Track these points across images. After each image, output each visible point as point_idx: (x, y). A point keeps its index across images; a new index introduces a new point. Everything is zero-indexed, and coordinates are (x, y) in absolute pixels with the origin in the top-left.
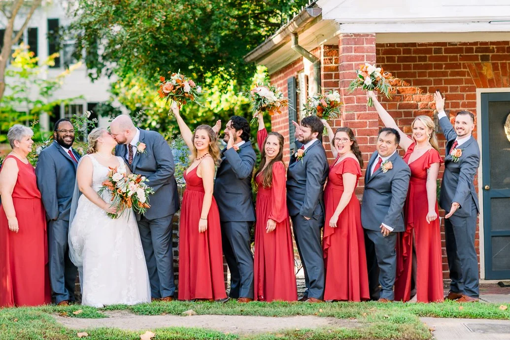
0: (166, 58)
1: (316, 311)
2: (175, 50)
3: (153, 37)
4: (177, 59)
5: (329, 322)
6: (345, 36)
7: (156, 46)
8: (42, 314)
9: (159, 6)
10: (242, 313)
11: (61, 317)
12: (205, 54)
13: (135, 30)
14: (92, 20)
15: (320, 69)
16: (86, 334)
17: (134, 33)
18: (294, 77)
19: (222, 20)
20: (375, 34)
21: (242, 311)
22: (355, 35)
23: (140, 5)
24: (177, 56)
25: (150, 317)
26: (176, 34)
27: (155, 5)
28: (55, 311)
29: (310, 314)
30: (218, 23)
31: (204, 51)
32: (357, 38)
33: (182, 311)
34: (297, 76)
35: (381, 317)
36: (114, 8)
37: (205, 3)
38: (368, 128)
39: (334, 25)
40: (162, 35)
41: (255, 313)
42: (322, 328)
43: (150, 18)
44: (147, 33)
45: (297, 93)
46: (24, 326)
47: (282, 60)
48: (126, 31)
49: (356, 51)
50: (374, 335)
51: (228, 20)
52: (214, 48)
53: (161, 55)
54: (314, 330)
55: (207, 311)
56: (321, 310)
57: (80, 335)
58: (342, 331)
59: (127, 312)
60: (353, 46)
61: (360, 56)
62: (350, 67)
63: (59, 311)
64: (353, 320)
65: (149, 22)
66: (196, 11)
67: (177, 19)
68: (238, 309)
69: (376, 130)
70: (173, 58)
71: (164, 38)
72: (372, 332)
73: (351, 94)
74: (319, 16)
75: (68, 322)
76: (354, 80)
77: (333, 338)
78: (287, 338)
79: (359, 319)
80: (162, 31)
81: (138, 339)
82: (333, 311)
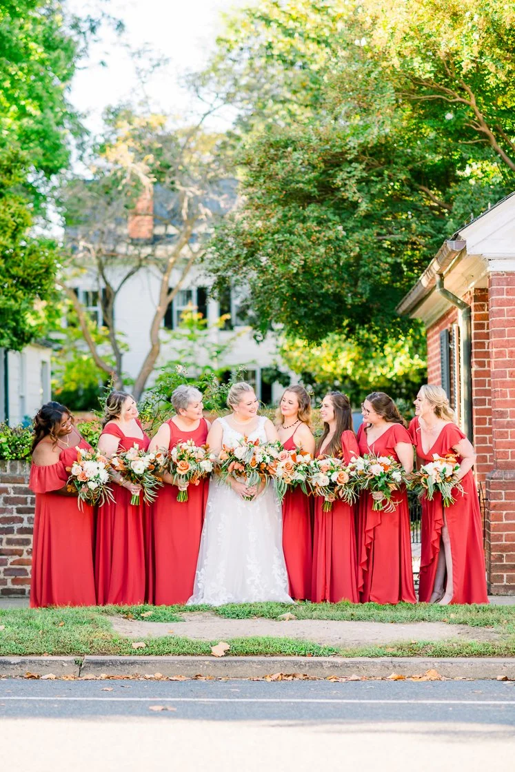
0: (306, 310)
1: (444, 617)
2: (316, 300)
3: (290, 285)
4: (318, 311)
5: (459, 631)
6: (495, 275)
7: (293, 295)
8: (97, 616)
9: (298, 250)
10: (352, 618)
11: (125, 620)
12: (351, 305)
13: (269, 277)
14: (220, 265)
15: (470, 317)
16: (144, 645)
17: (268, 280)
18: (447, 330)
19: (371, 266)
21: (352, 615)
22: (508, 274)
23: (276, 247)
24: (319, 308)
25: (236, 622)
26: (317, 281)
27: (293, 248)
28: (119, 611)
29: (438, 621)
30: (366, 268)
31: (350, 301)
32: (511, 278)
33: (277, 614)
34: (451, 328)
36: (245, 252)
37: (351, 245)
39: (482, 261)
40: (300, 282)
41: (369, 618)
42: (446, 640)
43: (287, 262)
44: (283, 280)
45: (450, 349)
46: (68, 633)
47: (436, 311)
48: (259, 278)
49: (508, 293)
50: (512, 650)
51: (378, 265)
52: (362, 298)
53: (299, 305)
54: (435, 643)
55: (309, 615)
56: (452, 616)
57: (135, 646)
58: (471, 645)
59: (210, 615)
60: (505, 287)
61: (513, 300)
62: (500, 313)
63: (124, 613)
64: (490, 630)
65: (285, 267)
66: (341, 254)
67: (318, 264)
68: (350, 611)
70: (314, 310)
71: (302, 285)
72: (510, 647)
73: (502, 346)
74: (464, 251)
75: (128, 627)
76: (506, 329)
77: (459, 654)
78: (400, 653)
79: (497, 628)
80: (300, 278)
81: (209, 653)
82: (468, 617)
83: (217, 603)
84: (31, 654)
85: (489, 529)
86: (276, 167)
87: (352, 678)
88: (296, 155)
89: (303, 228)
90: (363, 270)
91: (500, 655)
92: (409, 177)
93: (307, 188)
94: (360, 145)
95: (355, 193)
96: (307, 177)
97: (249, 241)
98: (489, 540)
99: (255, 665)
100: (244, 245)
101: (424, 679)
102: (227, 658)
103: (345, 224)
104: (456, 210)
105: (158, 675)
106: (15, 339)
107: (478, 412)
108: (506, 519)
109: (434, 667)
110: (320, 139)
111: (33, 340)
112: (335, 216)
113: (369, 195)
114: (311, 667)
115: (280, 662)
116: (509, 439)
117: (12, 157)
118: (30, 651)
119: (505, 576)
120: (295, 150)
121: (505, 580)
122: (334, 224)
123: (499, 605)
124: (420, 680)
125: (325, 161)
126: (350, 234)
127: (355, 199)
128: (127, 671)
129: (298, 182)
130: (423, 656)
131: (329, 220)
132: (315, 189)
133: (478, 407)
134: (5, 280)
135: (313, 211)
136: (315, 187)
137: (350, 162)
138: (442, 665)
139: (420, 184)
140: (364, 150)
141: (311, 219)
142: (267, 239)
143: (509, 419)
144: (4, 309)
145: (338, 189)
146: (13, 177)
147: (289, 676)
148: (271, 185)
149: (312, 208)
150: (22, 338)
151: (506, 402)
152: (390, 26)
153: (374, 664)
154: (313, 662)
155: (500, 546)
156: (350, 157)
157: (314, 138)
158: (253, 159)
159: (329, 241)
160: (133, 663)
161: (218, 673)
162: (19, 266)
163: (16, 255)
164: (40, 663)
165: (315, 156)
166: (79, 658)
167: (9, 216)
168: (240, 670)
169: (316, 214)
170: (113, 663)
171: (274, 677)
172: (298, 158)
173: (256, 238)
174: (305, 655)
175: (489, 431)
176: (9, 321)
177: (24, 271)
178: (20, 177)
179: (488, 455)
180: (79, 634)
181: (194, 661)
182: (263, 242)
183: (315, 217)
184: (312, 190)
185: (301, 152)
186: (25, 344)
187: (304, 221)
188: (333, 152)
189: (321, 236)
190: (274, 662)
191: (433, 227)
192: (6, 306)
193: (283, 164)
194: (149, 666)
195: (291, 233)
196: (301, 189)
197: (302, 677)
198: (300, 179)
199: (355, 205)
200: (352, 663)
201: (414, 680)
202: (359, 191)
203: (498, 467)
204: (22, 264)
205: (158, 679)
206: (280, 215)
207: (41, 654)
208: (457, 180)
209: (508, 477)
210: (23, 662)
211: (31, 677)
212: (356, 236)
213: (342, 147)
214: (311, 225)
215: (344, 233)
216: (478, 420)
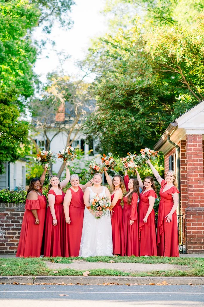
0: (120, 148)
1: (169, 262)
2: (124, 144)
3: (114, 139)
5: (174, 267)
6: (189, 135)
7: (115, 143)
8: (41, 261)
10: (135, 262)
11: (51, 263)
12: (136, 146)
13: (106, 136)
14: (89, 131)
15: (180, 151)
16: (58, 272)
17: (106, 137)
18: (171, 156)
19: (144, 132)
20: (202, 135)
21: (135, 261)
22: (193, 135)
23: (109, 125)
24: (125, 147)
25: (92, 263)
26: (124, 137)
27: (116, 125)
28: (49, 259)
29: (167, 263)
30: (142, 133)
31: (136, 145)
32: (194, 137)
33: (108, 261)
34: (173, 155)
35: (198, 265)
36: (98, 127)
37: (137, 124)
38: (198, 177)
39: (184, 130)
40: (118, 138)
41: (142, 262)
42: (170, 270)
43: (113, 130)
44: (111, 137)
45: (173, 163)
46: (29, 267)
47: (168, 149)
48: (103, 136)
49: (193, 142)
50: (194, 274)
51: (146, 132)
52: (140, 144)
53: (118, 146)
54: (166, 271)
55: (120, 261)
56: (172, 261)
57: (55, 272)
58: (179, 272)
59: (83, 261)
60: (192, 140)
61: (195, 145)
62: (191, 150)
63: (51, 260)
64: (186, 266)
66: (133, 128)
67: (125, 131)
68: (134, 259)
69: (202, 178)
70: (123, 148)
72: (193, 273)
73: (191, 162)
74: (177, 126)
75: (52, 265)
76: (193, 155)
77: (174, 275)
78: (153, 275)
79: (189, 266)
80: (118, 136)
81: (82, 275)
82: (178, 262)
83: (86, 256)
84: (16, 275)
85: (186, 229)
86: (110, 95)
87: (135, 284)
88: (117, 91)
89: (119, 118)
90: (141, 133)
91: (189, 276)
92: (158, 100)
93: (121, 103)
94: (140, 88)
95: (138, 105)
96: (121, 99)
97: (99, 123)
98: (186, 233)
99: (99, 279)
100: (98, 124)
101: (162, 284)
102: (89, 277)
103: (134, 117)
104: (175, 112)
105: (63, 283)
106: (12, 158)
107: (183, 186)
108: (193, 226)
109: (165, 280)
110: (126, 86)
111: (19, 158)
112: (131, 113)
113: (143, 106)
114: (120, 280)
115: (108, 278)
116: (194, 196)
117: (13, 91)
118: (15, 274)
119: (192, 247)
120: (116, 89)
121: (192, 248)
122: (130, 117)
123: (189, 257)
124: (160, 285)
125: (127, 94)
126: (136, 120)
127: (138, 107)
128: (51, 282)
129: (117, 101)
130: (161, 276)
131: (129, 115)
132: (124, 104)
133: (183, 184)
134: (9, 136)
135: (123, 112)
136: (124, 103)
137: (137, 94)
138: (168, 279)
139: (162, 102)
140: (142, 89)
141: (122, 115)
142: (106, 122)
143: (193, 188)
144: (8, 147)
145: (132, 104)
146: (12, 98)
147: (112, 283)
148: (108, 102)
149: (123, 111)
150: (15, 157)
151: (192, 182)
152: (151, 45)
153: (143, 279)
154: (121, 278)
155: (190, 235)
156: (136, 92)
157: (123, 85)
158: (101, 93)
159: (129, 123)
160: (53, 279)
161: (85, 282)
162: (14, 131)
163: (13, 127)
164: (19, 279)
165: (124, 92)
166: (33, 277)
167: (11, 112)
168: (93, 281)
169: (124, 113)
170: (46, 279)
171: (106, 284)
172: (118, 92)
173: (102, 122)
174: (118, 276)
175: (186, 193)
176: (10, 151)
177: (16, 133)
178: (15, 98)
179: (186, 202)
180: (33, 268)
181: (76, 278)
182: (104, 123)
183: (124, 114)
184: (123, 104)
185: (119, 90)
186: (16, 160)
187: (120, 115)
188: (130, 90)
189: (126, 121)
190: (106, 278)
191: (167, 118)
192: (9, 146)
193: (112, 94)
194: (60, 280)
195: (115, 120)
196: (119, 104)
197: (116, 284)
198: (118, 100)
199: (138, 110)
200: (135, 279)
201: (158, 285)
202: (140, 105)
203: (189, 206)
204: (15, 130)
205: (63, 285)
206: (111, 113)
207: (19, 275)
208: (176, 101)
209: (193, 210)
210: (13, 278)
211: (16, 284)
212: (139, 121)
213: (134, 88)
214: (122, 117)
215: (134, 120)
216: (182, 189)
